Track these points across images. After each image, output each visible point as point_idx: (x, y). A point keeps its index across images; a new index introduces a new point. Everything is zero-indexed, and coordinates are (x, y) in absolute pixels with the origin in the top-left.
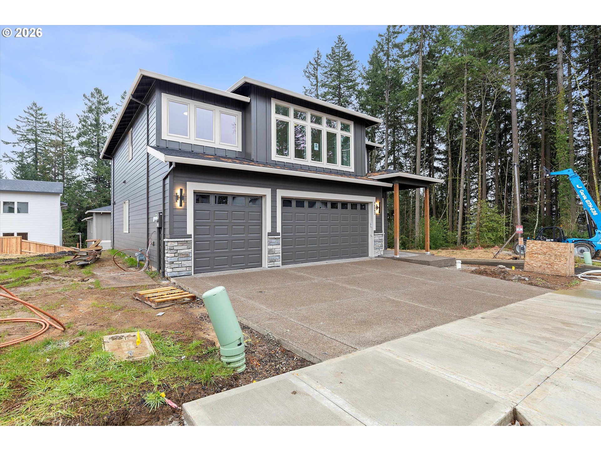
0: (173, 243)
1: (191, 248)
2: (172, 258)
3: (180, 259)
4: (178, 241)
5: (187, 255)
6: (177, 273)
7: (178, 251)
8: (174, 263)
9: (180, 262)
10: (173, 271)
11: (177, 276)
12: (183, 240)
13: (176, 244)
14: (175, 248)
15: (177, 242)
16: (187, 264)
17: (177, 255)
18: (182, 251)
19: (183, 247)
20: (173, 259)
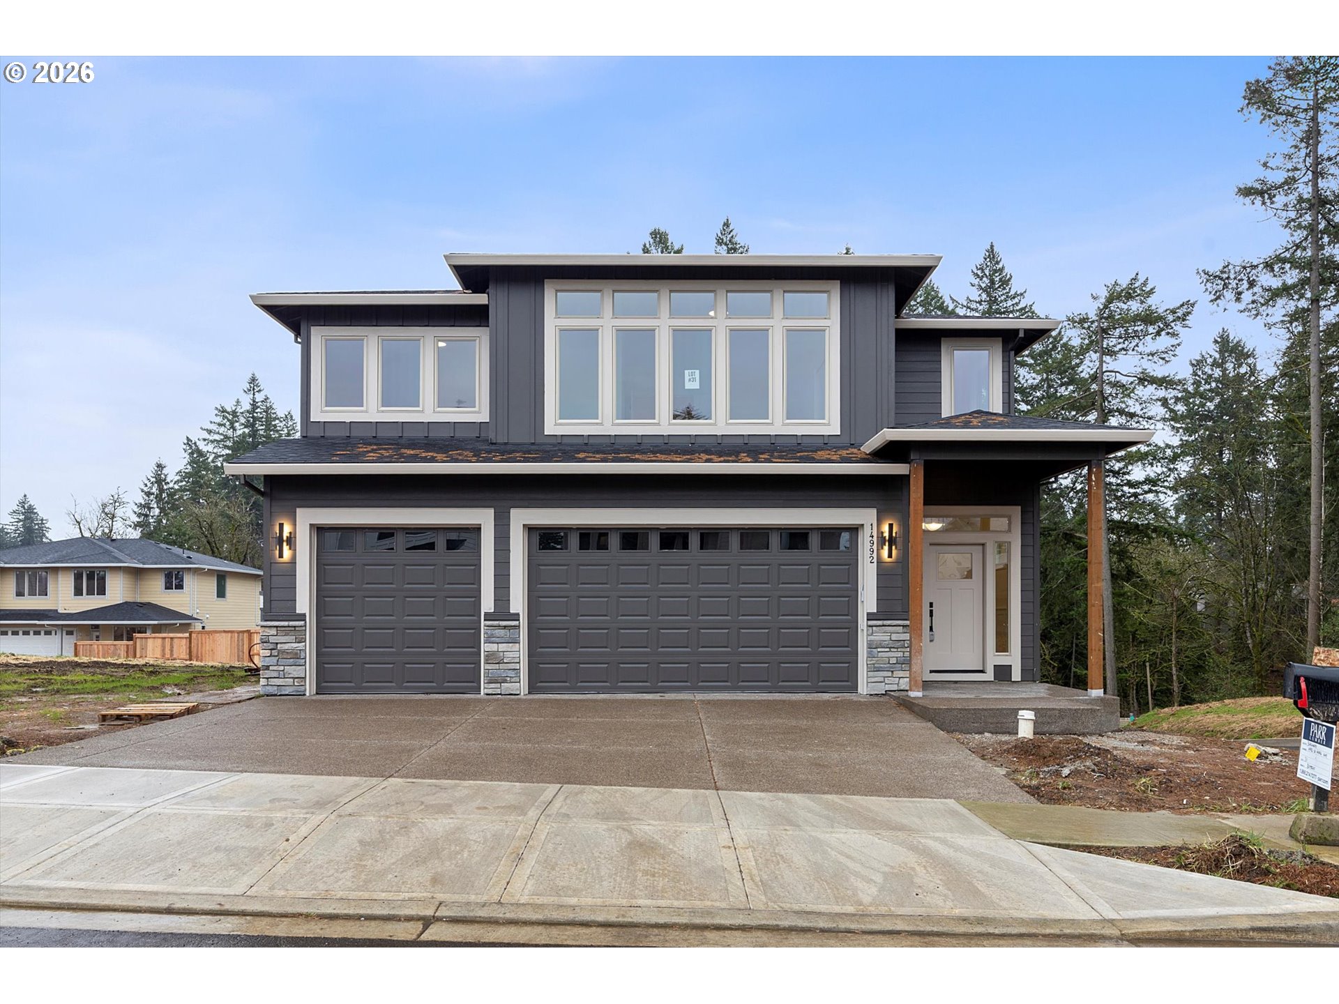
0: (267, 630)
1: (305, 641)
2: (267, 659)
3: (282, 662)
4: (277, 627)
5: (296, 654)
6: (276, 688)
7: (279, 646)
8: (271, 668)
9: (282, 668)
10: (268, 685)
11: (275, 695)
12: (286, 623)
13: (273, 632)
14: (272, 639)
15: (275, 629)
16: (294, 673)
17: (276, 654)
18: (286, 646)
19: (287, 637)
20: (268, 661)
